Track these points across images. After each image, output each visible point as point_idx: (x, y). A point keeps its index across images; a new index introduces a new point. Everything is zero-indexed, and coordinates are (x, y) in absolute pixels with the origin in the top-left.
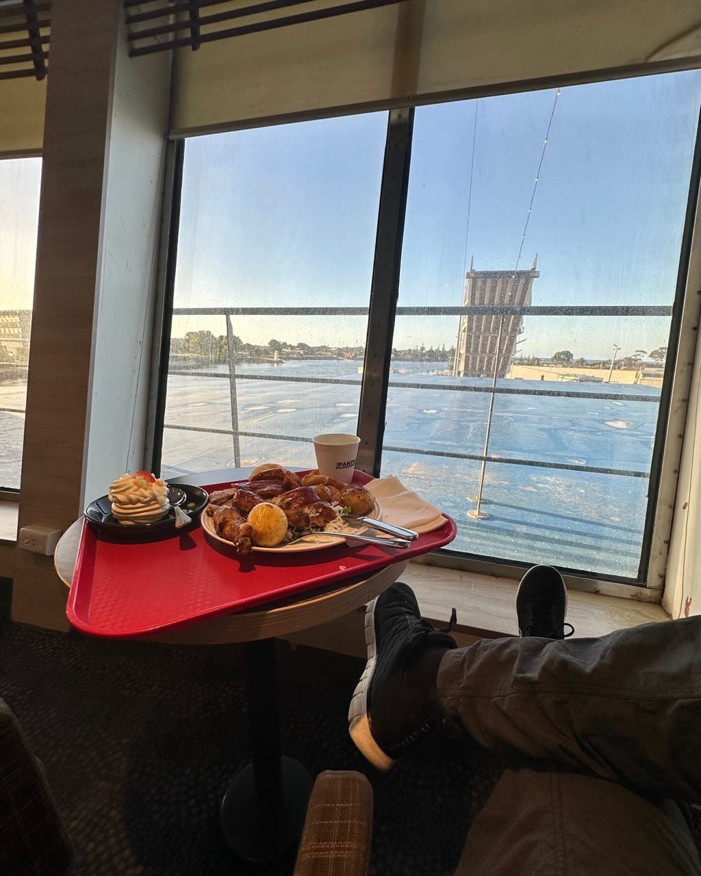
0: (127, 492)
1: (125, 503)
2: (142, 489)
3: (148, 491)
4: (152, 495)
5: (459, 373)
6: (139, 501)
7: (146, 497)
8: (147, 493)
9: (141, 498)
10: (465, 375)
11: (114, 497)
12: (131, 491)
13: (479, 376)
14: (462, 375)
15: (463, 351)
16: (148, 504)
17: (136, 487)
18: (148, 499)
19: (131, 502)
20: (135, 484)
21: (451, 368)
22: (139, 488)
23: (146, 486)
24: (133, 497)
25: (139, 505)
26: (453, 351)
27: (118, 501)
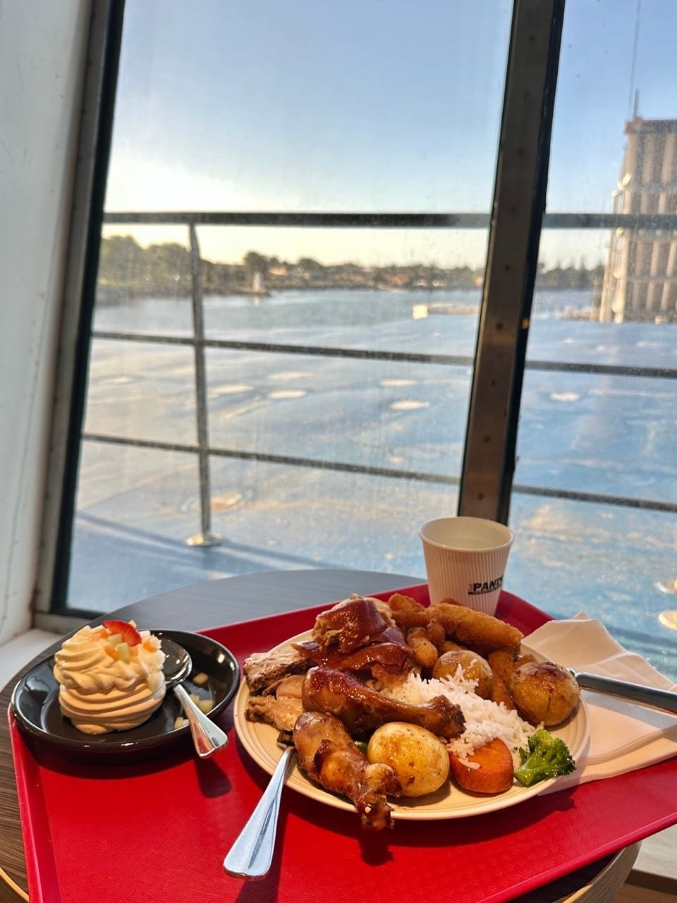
0: (93, 671)
1: (89, 692)
2: (120, 663)
3: (132, 664)
4: (138, 673)
5: (613, 314)
6: (114, 686)
7: (128, 679)
8: (130, 670)
9: (120, 681)
10: (627, 318)
11: (67, 677)
12: (100, 666)
13: (653, 320)
14: (619, 319)
15: (620, 273)
16: (131, 690)
17: (109, 660)
18: (133, 681)
19: (101, 688)
20: (109, 652)
21: (598, 303)
22: (116, 659)
23: (127, 655)
24: (106, 679)
25: (115, 693)
26: (600, 271)
27: (75, 686)
